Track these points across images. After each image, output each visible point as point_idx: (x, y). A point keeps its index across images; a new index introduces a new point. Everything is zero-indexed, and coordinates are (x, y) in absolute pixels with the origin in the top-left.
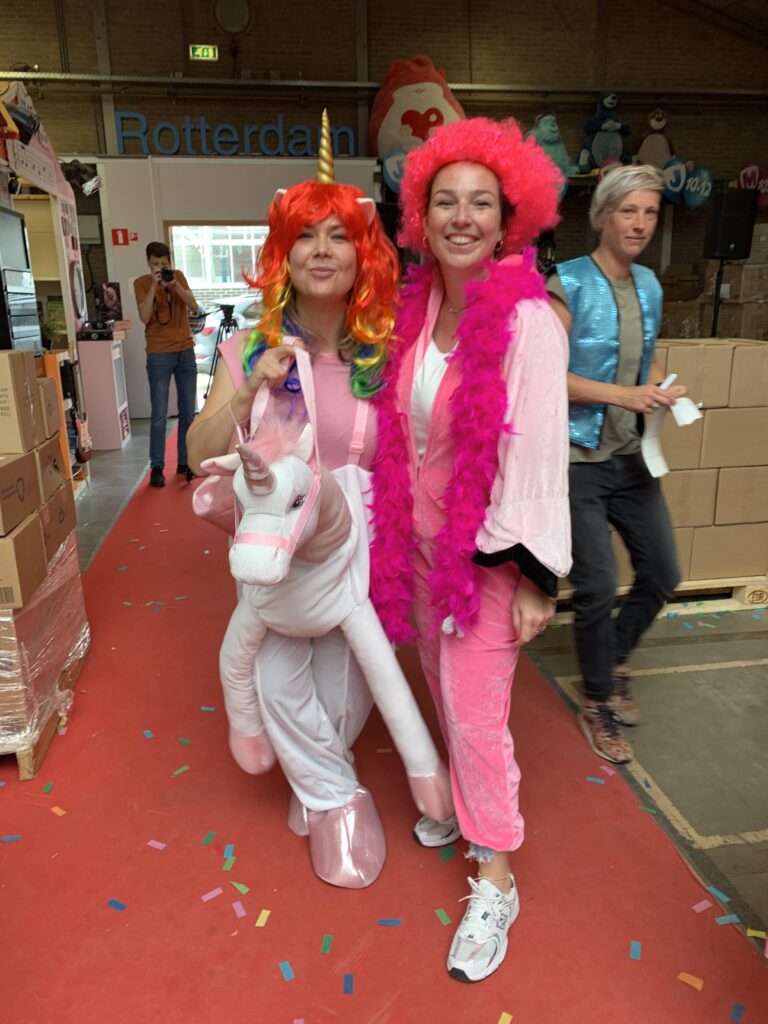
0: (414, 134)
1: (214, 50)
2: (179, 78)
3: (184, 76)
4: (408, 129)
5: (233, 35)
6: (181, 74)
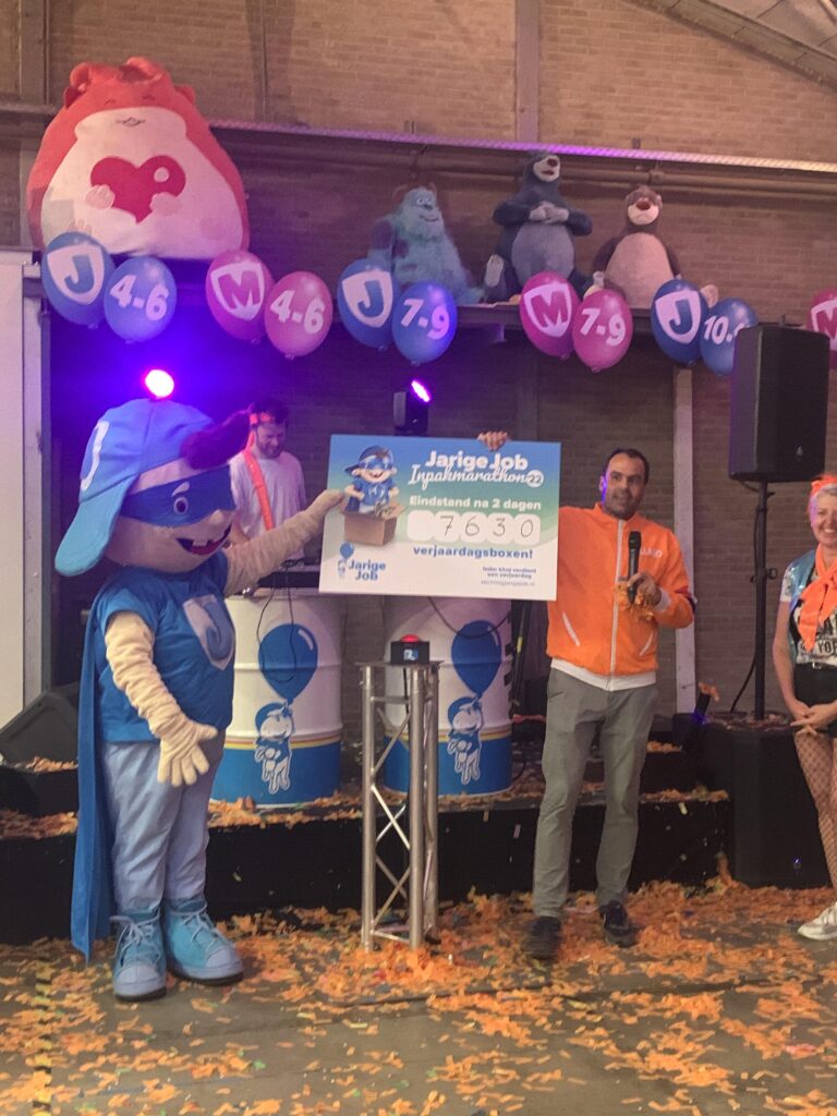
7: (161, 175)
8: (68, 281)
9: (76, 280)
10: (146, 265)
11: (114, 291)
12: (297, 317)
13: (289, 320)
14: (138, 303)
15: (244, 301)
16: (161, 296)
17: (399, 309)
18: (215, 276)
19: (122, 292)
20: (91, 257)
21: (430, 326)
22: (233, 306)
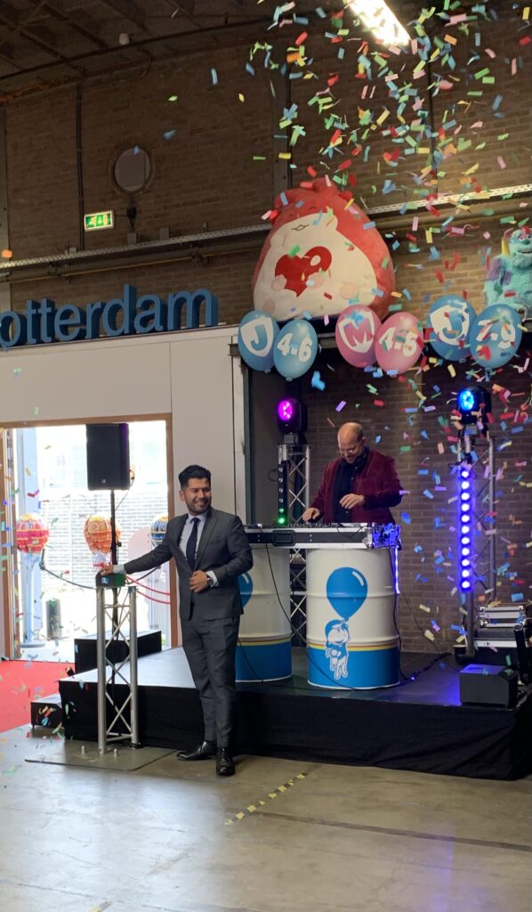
0: (287, 287)
1: (109, 215)
2: (73, 254)
3: (77, 251)
4: (283, 280)
5: (131, 194)
6: (75, 249)
7: (316, 260)
8: (253, 342)
9: (257, 342)
10: (298, 325)
11: (280, 346)
12: (398, 346)
13: (393, 349)
14: (294, 352)
15: (361, 341)
16: (308, 345)
17: (474, 329)
18: (341, 325)
19: (284, 347)
20: (266, 326)
21: (500, 339)
22: (354, 345)
